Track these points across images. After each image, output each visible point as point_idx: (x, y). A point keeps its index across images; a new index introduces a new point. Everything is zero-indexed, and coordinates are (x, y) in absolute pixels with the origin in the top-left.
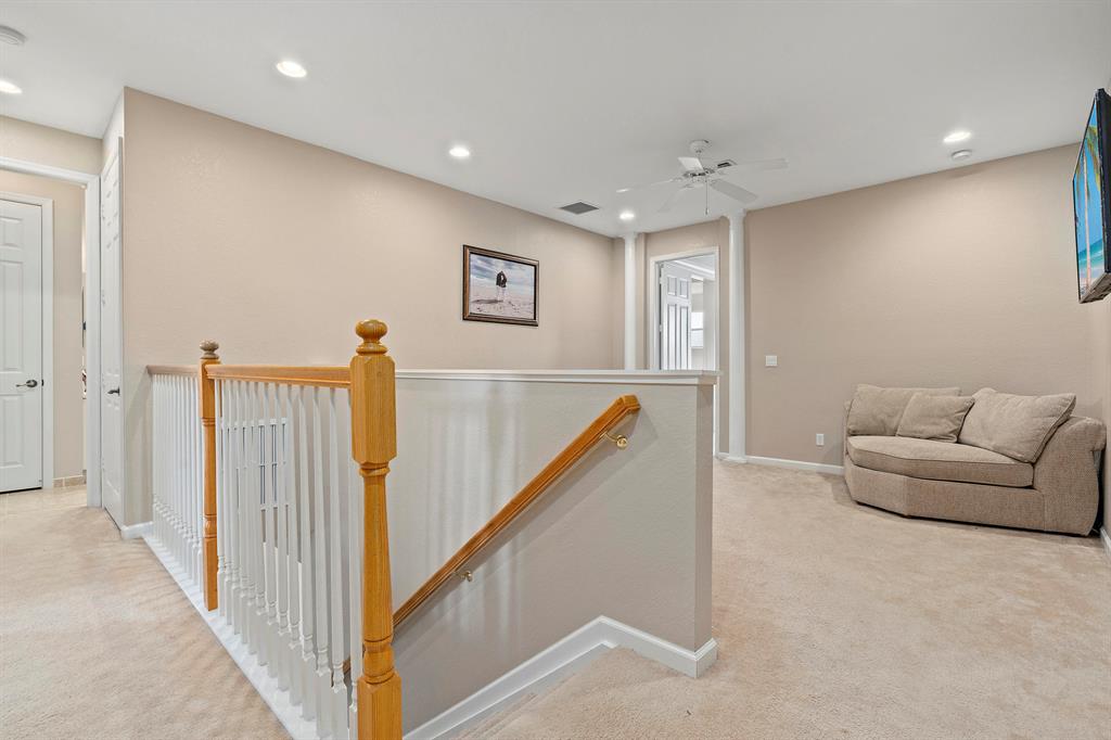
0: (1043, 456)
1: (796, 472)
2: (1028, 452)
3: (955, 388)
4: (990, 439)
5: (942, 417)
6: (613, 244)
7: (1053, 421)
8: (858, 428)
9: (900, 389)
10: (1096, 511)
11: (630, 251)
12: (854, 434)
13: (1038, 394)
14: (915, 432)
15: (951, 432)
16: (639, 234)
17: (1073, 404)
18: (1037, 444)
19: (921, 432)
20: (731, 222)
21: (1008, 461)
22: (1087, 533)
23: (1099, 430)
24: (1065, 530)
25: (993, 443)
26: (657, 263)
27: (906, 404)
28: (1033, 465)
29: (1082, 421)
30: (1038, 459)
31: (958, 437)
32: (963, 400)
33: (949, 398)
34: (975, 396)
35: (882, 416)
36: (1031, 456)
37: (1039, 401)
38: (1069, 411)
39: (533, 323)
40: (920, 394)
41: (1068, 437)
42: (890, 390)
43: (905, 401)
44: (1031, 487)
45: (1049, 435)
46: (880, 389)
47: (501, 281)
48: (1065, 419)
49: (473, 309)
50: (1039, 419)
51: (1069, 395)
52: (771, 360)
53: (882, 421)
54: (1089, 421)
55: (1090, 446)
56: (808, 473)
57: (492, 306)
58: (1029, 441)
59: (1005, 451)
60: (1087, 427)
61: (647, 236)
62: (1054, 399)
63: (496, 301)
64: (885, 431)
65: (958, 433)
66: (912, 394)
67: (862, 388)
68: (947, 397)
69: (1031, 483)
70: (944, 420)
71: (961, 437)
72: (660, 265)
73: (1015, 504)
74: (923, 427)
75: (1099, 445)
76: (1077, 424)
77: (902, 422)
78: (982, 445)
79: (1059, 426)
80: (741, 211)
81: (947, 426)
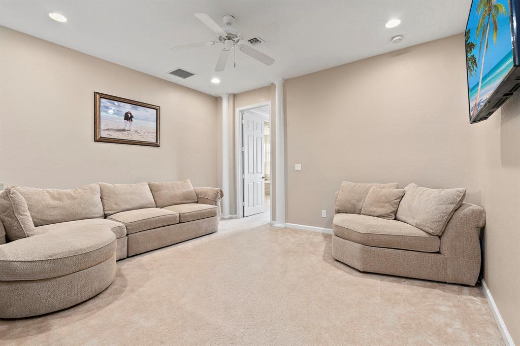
0: (446, 232)
1: (311, 233)
2: (436, 228)
3: (395, 183)
4: (414, 219)
5: (386, 203)
6: (216, 100)
7: (452, 207)
8: (340, 208)
9: (364, 184)
10: (479, 270)
11: (225, 105)
12: (338, 212)
13: (443, 188)
14: (371, 212)
15: (391, 213)
16: (230, 95)
17: (464, 196)
18: (442, 223)
19: (374, 212)
20: (276, 86)
21: (424, 235)
22: (474, 285)
23: (481, 214)
24: (460, 282)
25: (415, 221)
26: (240, 111)
27: (367, 194)
28: (440, 237)
29: (471, 207)
30: (443, 233)
31: (395, 216)
32: (399, 191)
33: (390, 190)
34: (406, 189)
35: (354, 201)
36: (438, 232)
37: (444, 192)
38: (462, 200)
39: (156, 145)
40: (375, 187)
41: (462, 219)
42: (359, 184)
43: (366, 192)
44: (438, 253)
45: (450, 217)
46: (354, 184)
47: (128, 117)
48: (459, 206)
49: (104, 134)
50: (443, 206)
51: (461, 189)
52: (298, 167)
53: (354, 204)
54: (474, 207)
55: (475, 224)
56: (316, 234)
57: (121, 133)
58: (437, 221)
59: (422, 227)
60: (473, 211)
61: (235, 96)
62: (452, 192)
63: (124, 130)
64: (355, 211)
65: (395, 213)
66: (371, 186)
67: (344, 183)
68: (390, 189)
69: (438, 250)
70: (387, 205)
71: (398, 215)
72: (242, 112)
73: (428, 265)
74: (375, 209)
75: (481, 225)
76: (468, 209)
77: (364, 206)
78: (408, 222)
79: (456, 210)
80: (281, 79)
81: (389, 209)
